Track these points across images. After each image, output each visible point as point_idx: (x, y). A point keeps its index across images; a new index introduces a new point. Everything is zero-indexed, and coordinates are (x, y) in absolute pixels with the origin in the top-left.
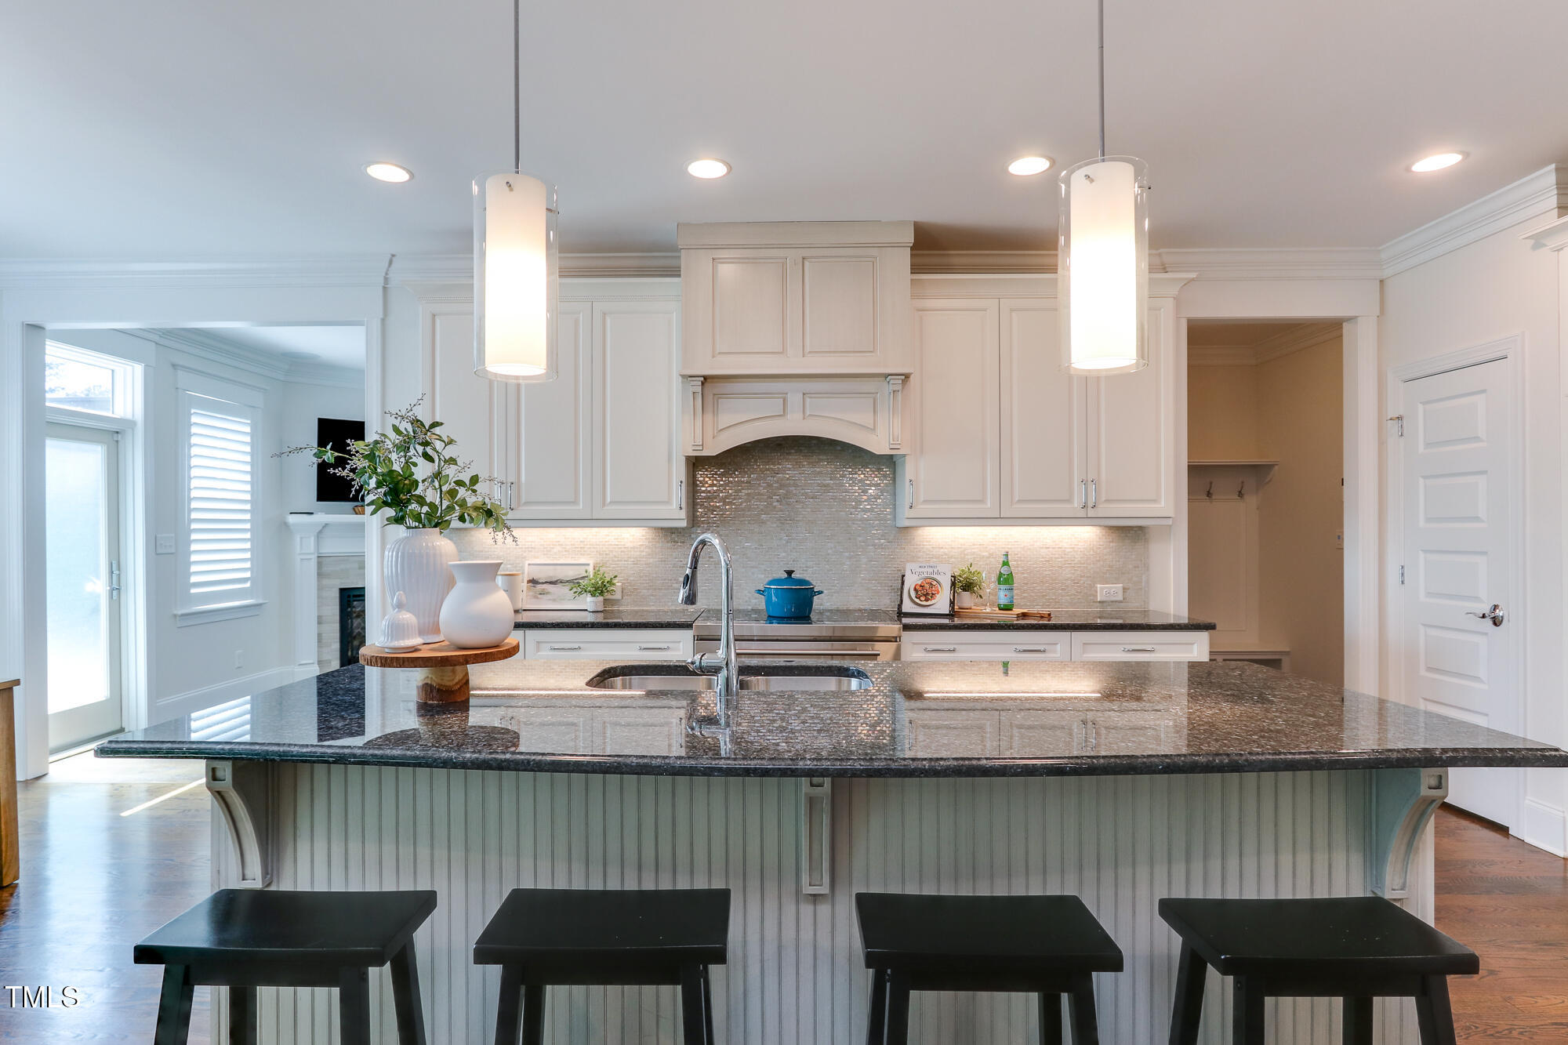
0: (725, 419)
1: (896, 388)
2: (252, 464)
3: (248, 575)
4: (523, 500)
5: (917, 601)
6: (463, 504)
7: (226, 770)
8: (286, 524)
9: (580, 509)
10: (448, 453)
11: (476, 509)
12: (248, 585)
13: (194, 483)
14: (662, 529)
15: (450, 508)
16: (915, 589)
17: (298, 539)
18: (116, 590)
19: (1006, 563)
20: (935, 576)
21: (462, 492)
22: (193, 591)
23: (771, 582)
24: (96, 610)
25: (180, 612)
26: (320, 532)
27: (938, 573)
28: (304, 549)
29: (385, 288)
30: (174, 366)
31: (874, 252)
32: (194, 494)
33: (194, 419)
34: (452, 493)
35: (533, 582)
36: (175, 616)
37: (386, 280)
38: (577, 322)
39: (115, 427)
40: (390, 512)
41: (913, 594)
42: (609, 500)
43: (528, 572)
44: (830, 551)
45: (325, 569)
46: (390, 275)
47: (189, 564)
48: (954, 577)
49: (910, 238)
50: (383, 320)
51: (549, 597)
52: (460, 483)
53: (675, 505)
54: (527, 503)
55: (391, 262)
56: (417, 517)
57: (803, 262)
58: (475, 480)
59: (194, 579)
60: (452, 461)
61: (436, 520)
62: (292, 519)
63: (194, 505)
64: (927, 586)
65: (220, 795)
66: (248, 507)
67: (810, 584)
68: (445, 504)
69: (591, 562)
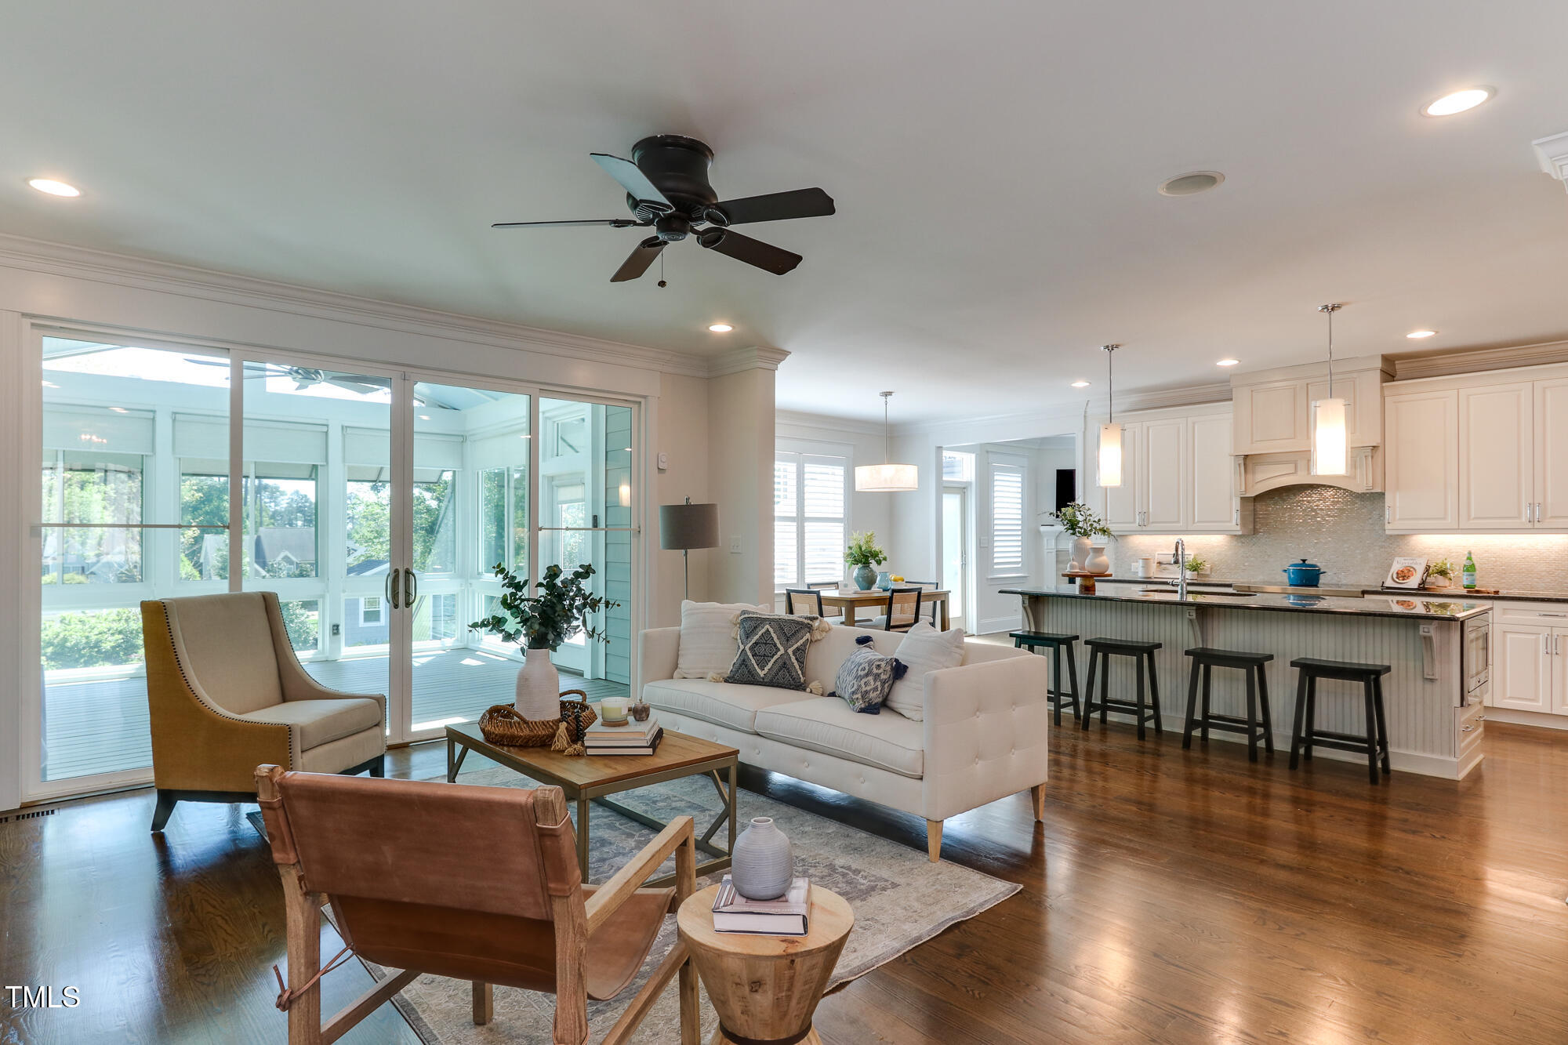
0: (1259, 477)
1: (1367, 454)
2: (1022, 499)
3: (1020, 560)
4: (1151, 521)
5: (1397, 580)
6: (1095, 528)
7: (1027, 597)
8: (1039, 532)
9: (1180, 525)
10: (1089, 512)
11: (1100, 530)
12: (1020, 565)
13: (996, 511)
14: (1235, 535)
15: (1091, 530)
16: (1397, 573)
17: (1045, 539)
18: (964, 565)
19: (1469, 558)
20: (1414, 566)
21: (1095, 525)
22: (995, 567)
23: (1291, 566)
24: (956, 574)
25: (990, 577)
26: (1058, 536)
27: (1416, 564)
28: (1049, 546)
29: (1085, 416)
30: (987, 452)
31: (1355, 375)
32: (995, 516)
33: (996, 478)
34: (1091, 525)
35: (1160, 563)
36: (988, 579)
37: (1085, 412)
38: (1179, 428)
39: (963, 486)
40: (1072, 531)
41: (1395, 576)
42: (1196, 520)
43: (1158, 558)
44: (1346, 549)
45: (1061, 558)
46: (1088, 410)
47: (993, 553)
48: (1429, 567)
49: (1379, 364)
50: (1084, 432)
51: (1167, 571)
52: (1094, 521)
53: (1234, 522)
54: (1153, 523)
55: (1087, 404)
56: (1080, 533)
57: (1307, 387)
58: (1099, 520)
59: (996, 561)
60: (1090, 515)
61: (1086, 534)
62: (1042, 529)
63: (996, 522)
64: (1406, 571)
65: (1025, 608)
66: (1020, 522)
67: (1317, 567)
68: (1090, 528)
69: (1193, 554)
